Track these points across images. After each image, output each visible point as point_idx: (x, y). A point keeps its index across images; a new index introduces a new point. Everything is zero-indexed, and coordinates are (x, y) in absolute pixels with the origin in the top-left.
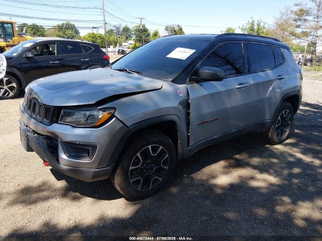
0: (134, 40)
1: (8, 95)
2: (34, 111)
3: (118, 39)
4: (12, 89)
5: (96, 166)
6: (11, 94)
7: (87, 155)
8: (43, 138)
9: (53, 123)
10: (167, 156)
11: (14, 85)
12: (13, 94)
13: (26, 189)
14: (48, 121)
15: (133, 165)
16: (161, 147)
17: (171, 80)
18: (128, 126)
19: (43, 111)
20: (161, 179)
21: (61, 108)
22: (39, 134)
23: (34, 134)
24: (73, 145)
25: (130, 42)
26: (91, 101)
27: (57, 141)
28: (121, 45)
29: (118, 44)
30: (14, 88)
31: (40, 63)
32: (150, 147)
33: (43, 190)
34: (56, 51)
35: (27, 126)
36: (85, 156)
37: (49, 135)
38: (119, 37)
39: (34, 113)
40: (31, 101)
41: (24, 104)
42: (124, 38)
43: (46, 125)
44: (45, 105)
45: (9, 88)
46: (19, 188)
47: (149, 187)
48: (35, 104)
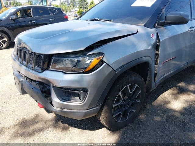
0: (78, 7)
1: (2, 46)
2: (25, 59)
3: (68, 7)
4: (4, 42)
5: (87, 108)
6: (4, 46)
7: (78, 98)
8: (36, 84)
9: (45, 70)
10: (140, 92)
11: (6, 39)
12: (5, 46)
13: (23, 122)
14: (40, 69)
15: (116, 103)
16: (136, 85)
17: (144, 24)
18: (115, 70)
19: (33, 59)
20: (134, 111)
21: (51, 56)
22: (32, 80)
23: (27, 79)
24: (65, 90)
25: (76, 9)
26: (80, 48)
27: (50, 86)
28: (70, 11)
29: (68, 11)
30: (6, 41)
31: (22, 23)
32: (128, 86)
33: (37, 122)
34: (32, 15)
35: (19, 72)
36: (77, 100)
37: (41, 81)
38: (69, 6)
39: (25, 61)
40: (21, 50)
41: (15, 53)
42: (72, 6)
43: (37, 72)
44: (35, 53)
45: (2, 41)
46: (18, 122)
47: (126, 118)
48: (25, 52)
